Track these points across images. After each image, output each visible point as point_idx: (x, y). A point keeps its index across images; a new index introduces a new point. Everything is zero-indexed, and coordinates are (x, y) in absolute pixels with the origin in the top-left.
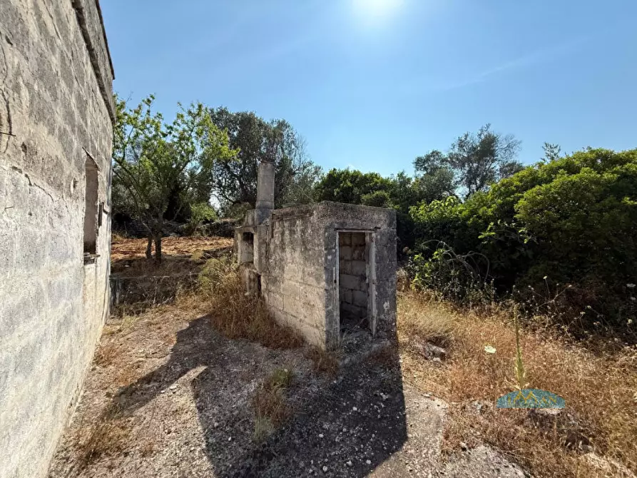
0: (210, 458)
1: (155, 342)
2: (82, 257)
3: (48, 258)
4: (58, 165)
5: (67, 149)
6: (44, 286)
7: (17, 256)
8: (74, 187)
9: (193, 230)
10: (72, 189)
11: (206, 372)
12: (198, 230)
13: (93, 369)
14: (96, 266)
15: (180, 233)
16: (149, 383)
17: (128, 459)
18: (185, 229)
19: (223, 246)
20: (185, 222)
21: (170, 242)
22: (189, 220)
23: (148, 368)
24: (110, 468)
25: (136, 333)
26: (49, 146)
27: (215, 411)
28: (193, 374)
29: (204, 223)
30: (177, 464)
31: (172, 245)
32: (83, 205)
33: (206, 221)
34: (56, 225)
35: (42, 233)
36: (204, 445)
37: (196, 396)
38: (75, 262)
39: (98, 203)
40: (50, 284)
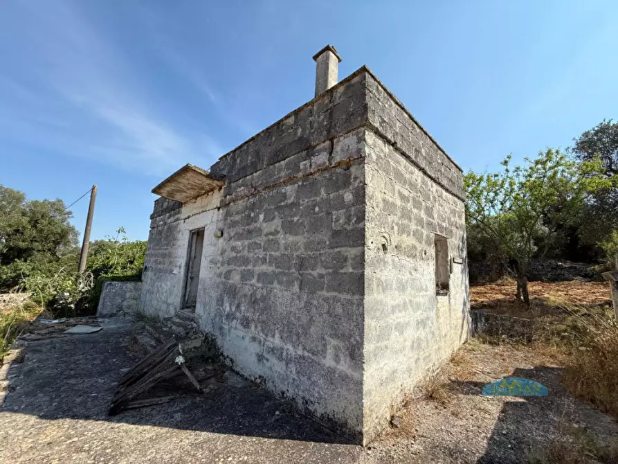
0: (489, 444)
1: (494, 367)
2: (435, 292)
3: (409, 289)
4: (414, 247)
5: (419, 238)
6: (407, 300)
7: (394, 286)
8: (425, 254)
10: (424, 255)
11: (523, 404)
13: (448, 364)
14: (450, 299)
16: (475, 386)
17: (445, 410)
23: (481, 378)
24: (436, 408)
25: (483, 356)
26: (409, 241)
27: (511, 428)
28: (510, 399)
30: (468, 431)
32: (434, 262)
34: (413, 273)
35: (406, 278)
36: (489, 436)
37: (502, 412)
38: (428, 293)
39: (449, 258)
40: (411, 301)
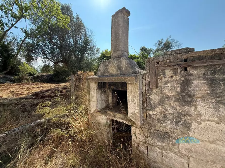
9: (23, 79)
12: (25, 79)
15: (13, 81)
18: (16, 79)
19: (47, 89)
20: (16, 75)
21: (5, 87)
22: (19, 74)
29: (29, 76)
31: (8, 90)
33: (30, 74)
